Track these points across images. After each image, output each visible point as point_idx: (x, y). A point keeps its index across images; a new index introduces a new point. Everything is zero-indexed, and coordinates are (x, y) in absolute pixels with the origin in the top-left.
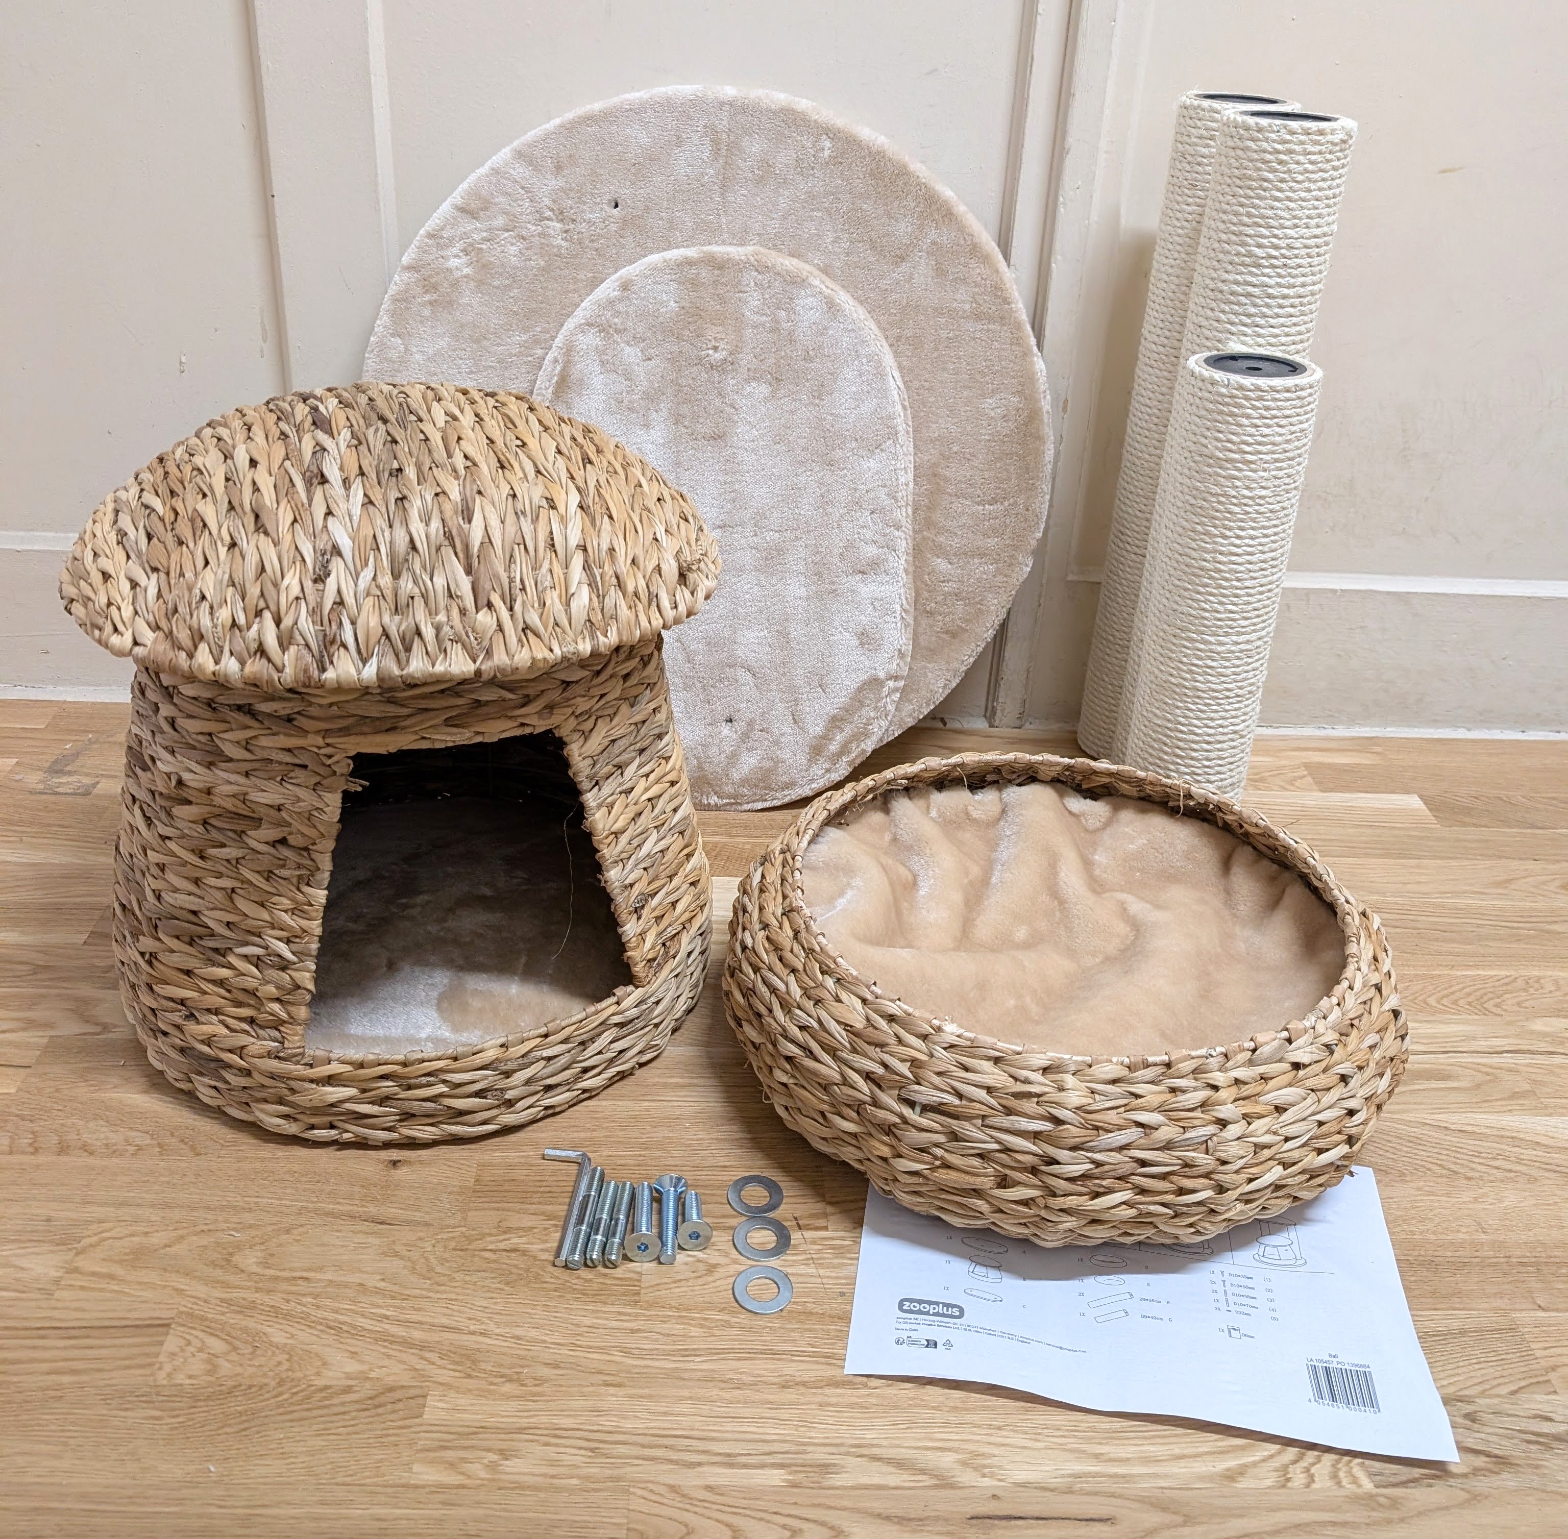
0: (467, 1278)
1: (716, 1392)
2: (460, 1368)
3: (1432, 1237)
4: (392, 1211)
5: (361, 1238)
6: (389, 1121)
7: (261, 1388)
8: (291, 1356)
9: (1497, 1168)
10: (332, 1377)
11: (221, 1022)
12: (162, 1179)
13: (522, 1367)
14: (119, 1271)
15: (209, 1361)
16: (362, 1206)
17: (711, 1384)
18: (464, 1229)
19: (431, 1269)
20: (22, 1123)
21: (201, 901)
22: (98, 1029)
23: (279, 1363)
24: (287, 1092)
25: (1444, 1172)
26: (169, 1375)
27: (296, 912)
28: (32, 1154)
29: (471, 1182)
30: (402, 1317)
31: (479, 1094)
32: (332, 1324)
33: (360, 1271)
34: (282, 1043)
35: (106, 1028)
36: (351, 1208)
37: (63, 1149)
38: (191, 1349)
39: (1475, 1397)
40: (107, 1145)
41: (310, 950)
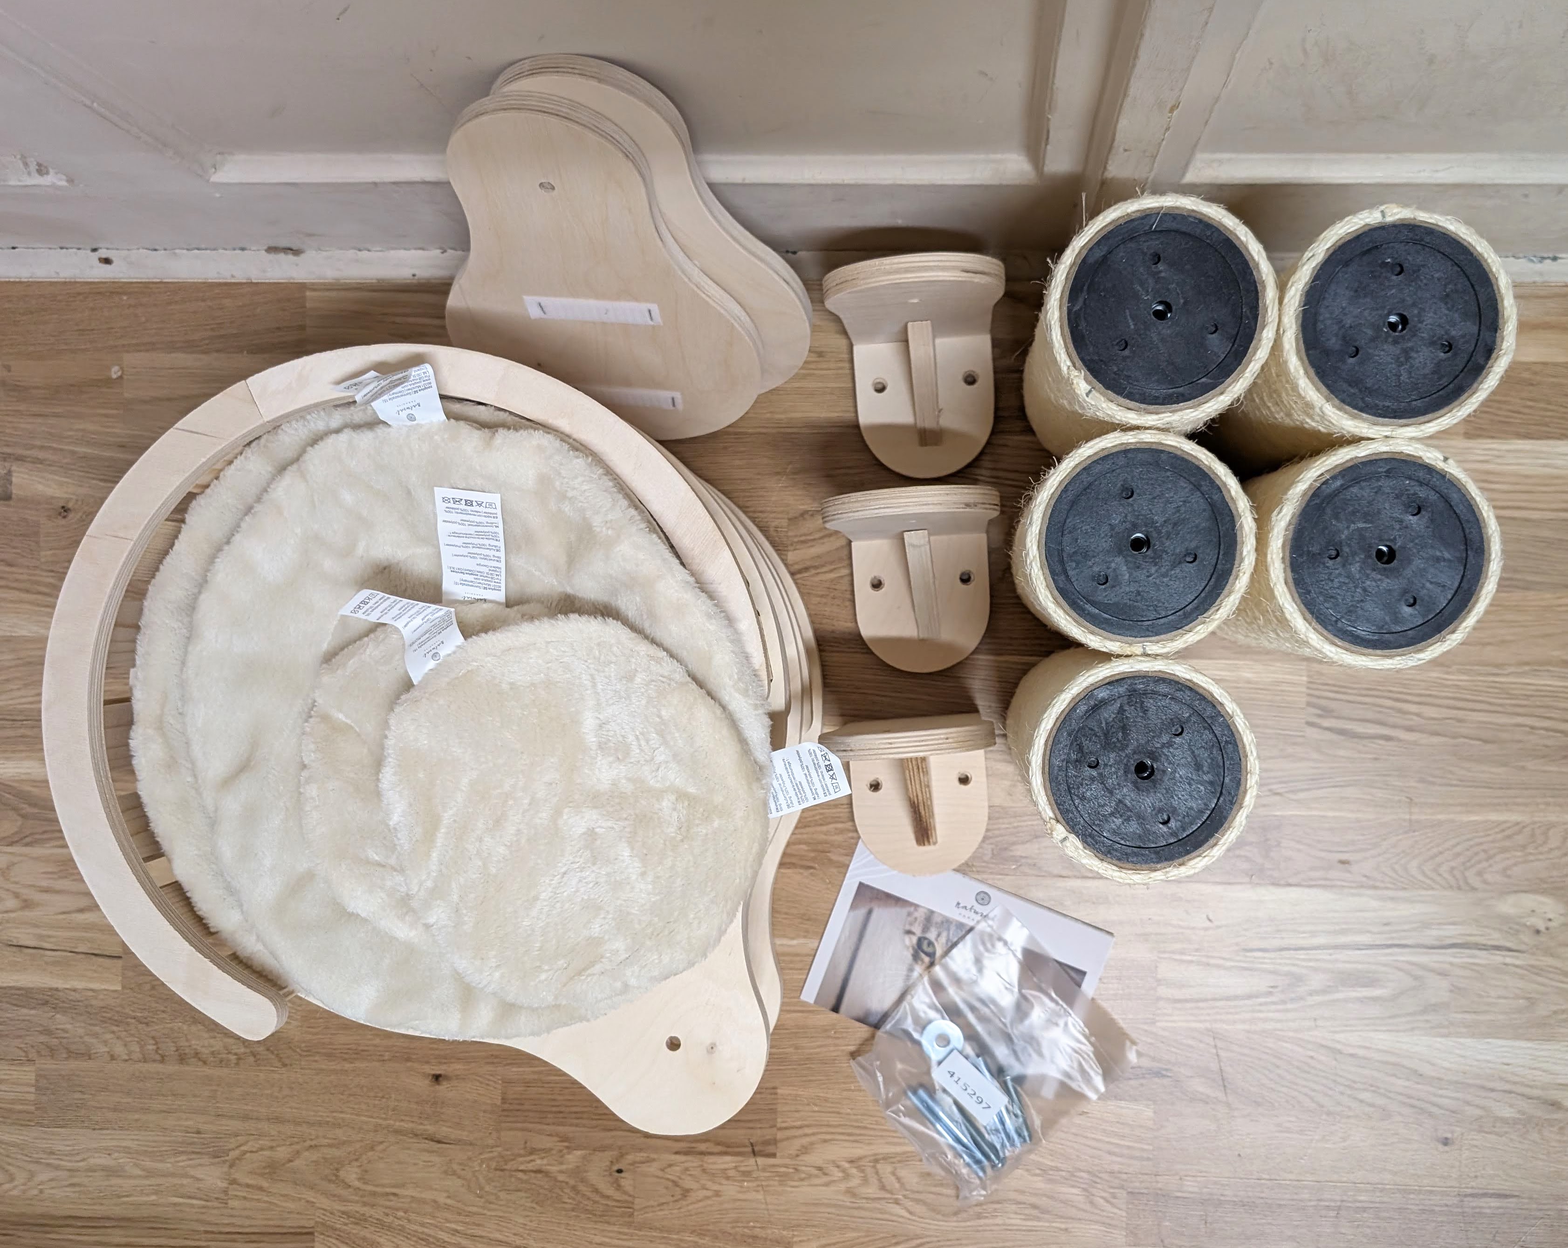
0: (509, 1197)
4: (444, 1131)
5: (426, 1156)
14: (265, 1184)
18: (499, 1149)
19: (481, 1189)
29: (499, 1103)
30: (469, 1232)
33: (431, 1188)
37: (182, 1059)
40: (213, 1053)
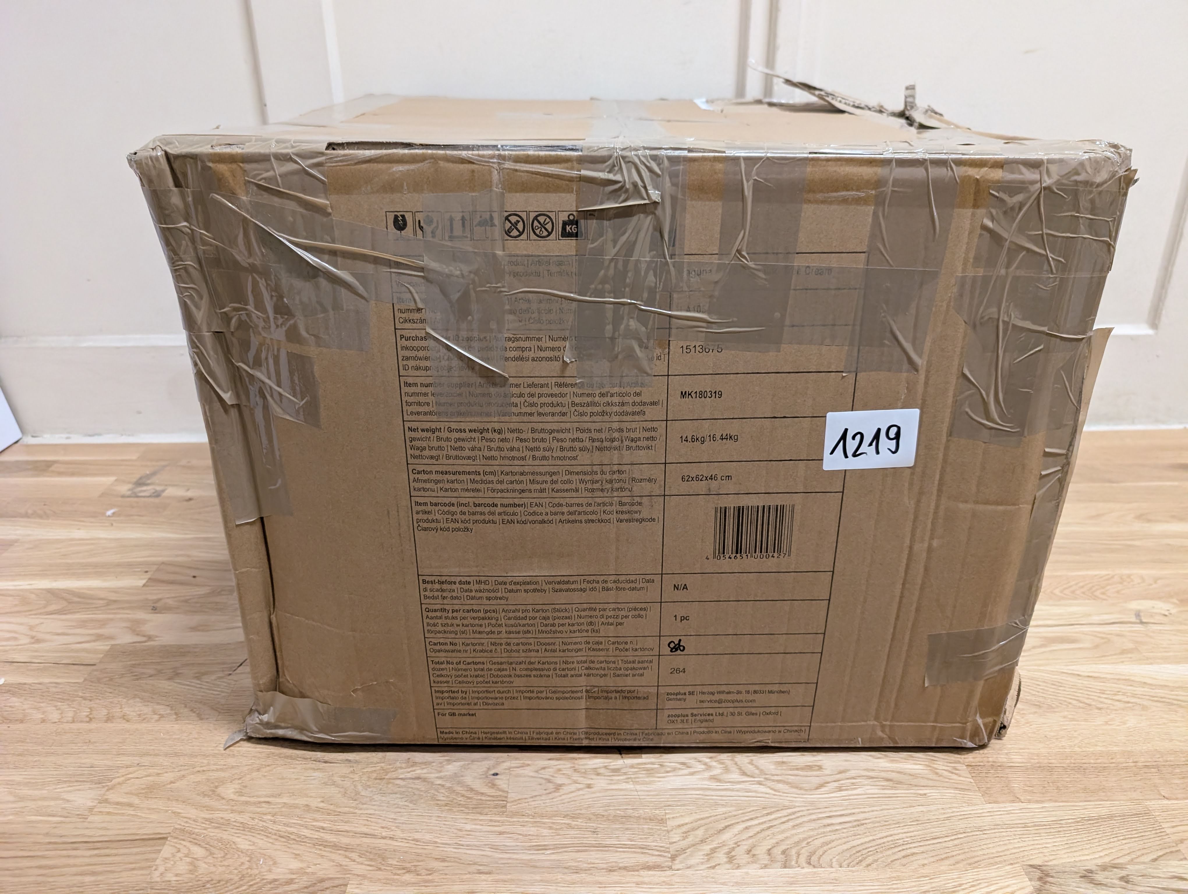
1: (560, 876)
2: (373, 863)
3: (1077, 749)
7: (227, 882)
8: (251, 858)
9: (1118, 701)
10: (279, 873)
12: (174, 737)
13: (418, 861)
15: (191, 863)
17: (557, 870)
20: (84, 702)
22: (144, 639)
23: (242, 863)
25: (1081, 705)
26: (161, 874)
28: (88, 722)
32: (282, 834)
35: (150, 638)
38: (179, 855)
39: (1126, 864)
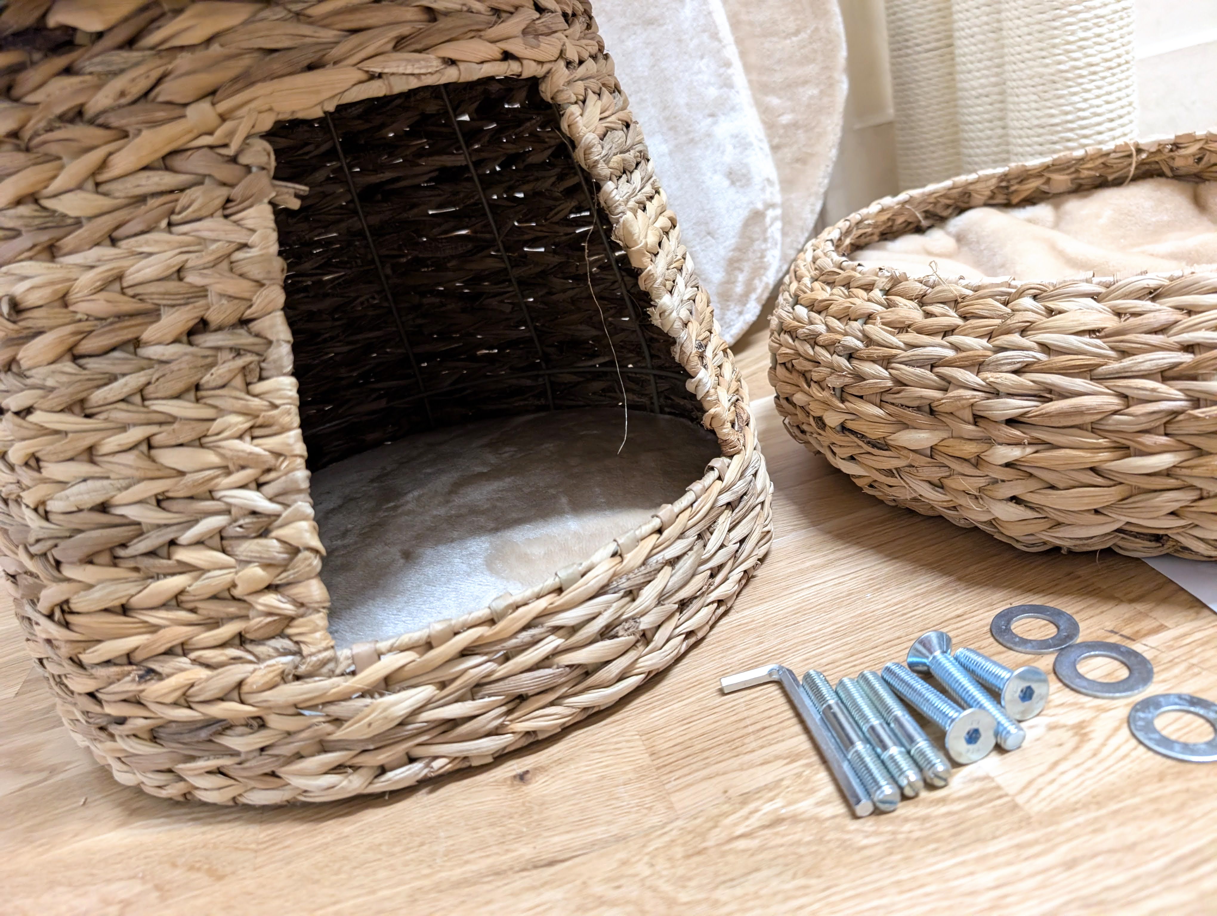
6: (489, 720)
11: (194, 661)
16: (508, 851)
21: (105, 482)
24: (329, 728)
27: (257, 432)
31: (606, 633)
34: (299, 653)
36: (489, 861)
41: (295, 481)
